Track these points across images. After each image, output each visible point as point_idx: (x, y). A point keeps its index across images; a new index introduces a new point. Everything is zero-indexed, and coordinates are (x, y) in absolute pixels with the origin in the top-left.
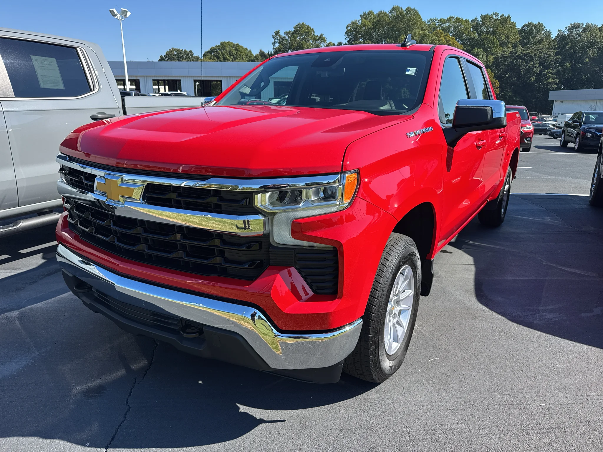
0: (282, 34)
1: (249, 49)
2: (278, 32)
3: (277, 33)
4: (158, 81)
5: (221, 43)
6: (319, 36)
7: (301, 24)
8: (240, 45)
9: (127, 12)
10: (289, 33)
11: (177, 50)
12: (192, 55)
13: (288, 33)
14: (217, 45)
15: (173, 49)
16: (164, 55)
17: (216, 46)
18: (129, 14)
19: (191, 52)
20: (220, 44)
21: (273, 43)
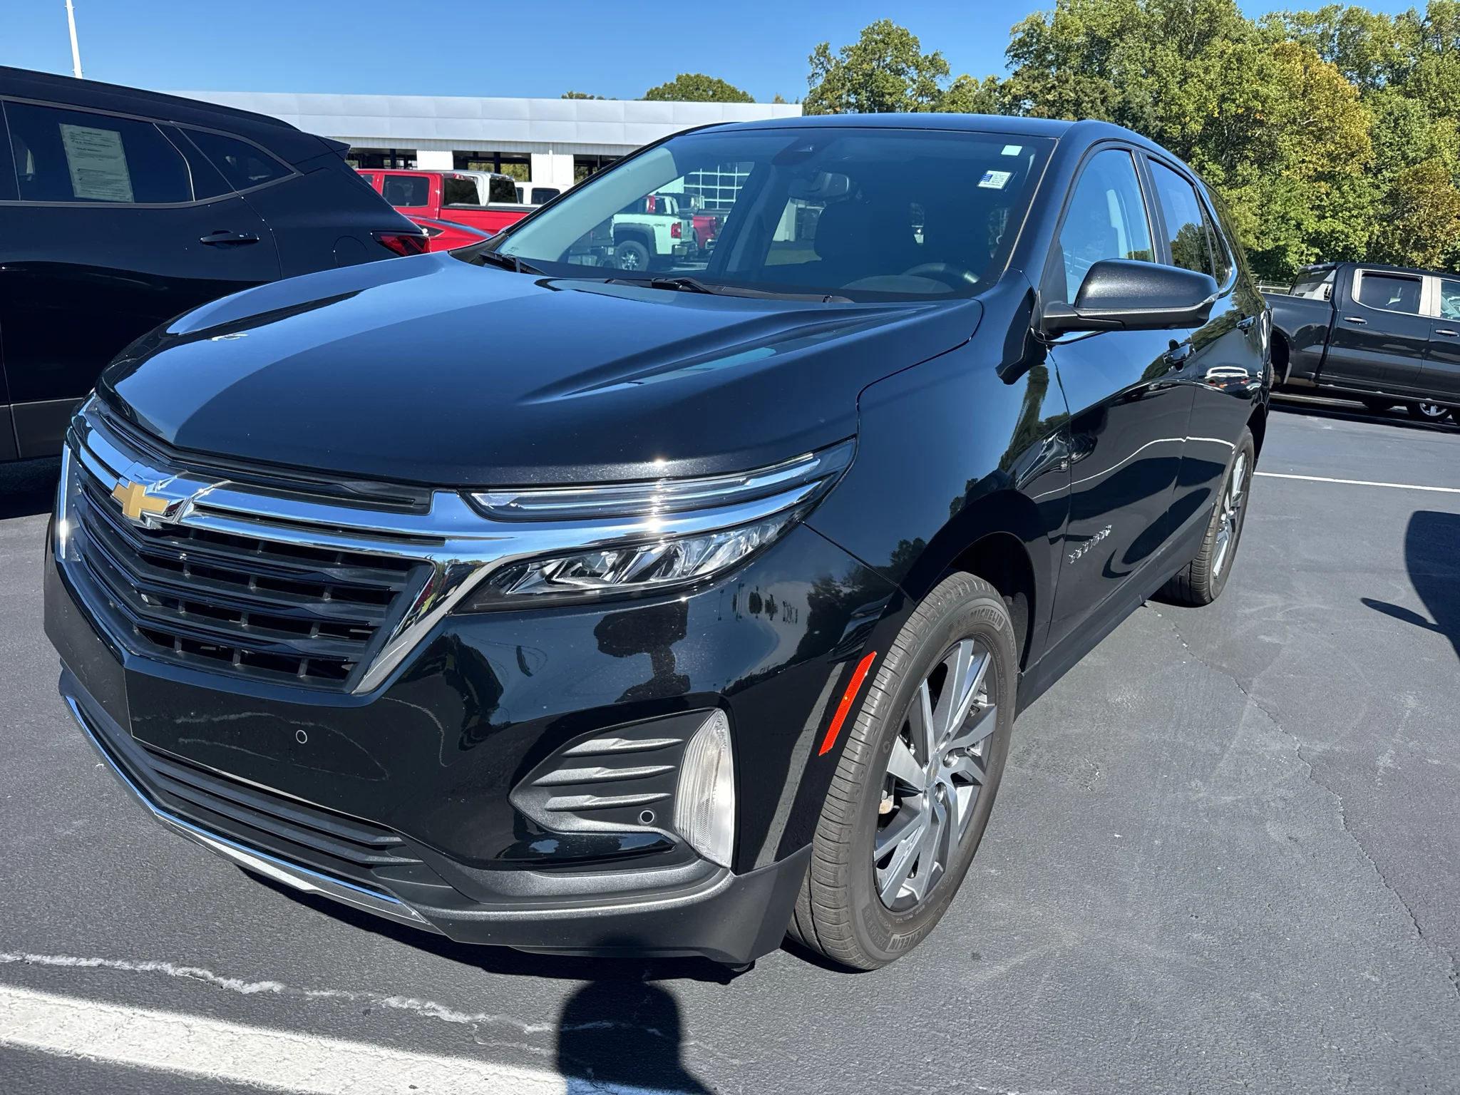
0: (834, 53)
2: (826, 48)
3: (823, 51)
6: (930, 57)
7: (882, 24)
10: (852, 49)
21: (809, 78)
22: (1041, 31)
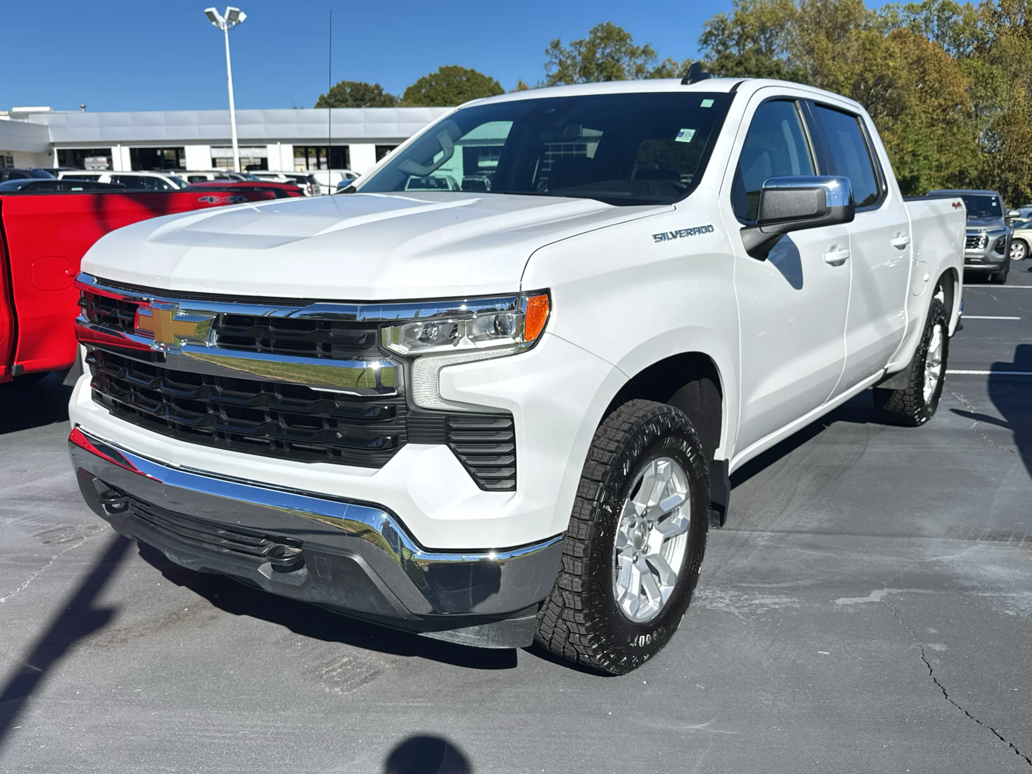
0: (565, 46)
1: (495, 80)
2: (558, 42)
3: (556, 45)
4: (306, 148)
5: (441, 69)
6: (642, 48)
7: (605, 25)
8: (478, 71)
9: (238, 13)
10: (580, 43)
11: (352, 85)
12: (380, 94)
13: (577, 43)
14: (433, 74)
15: (343, 83)
16: (326, 93)
17: (431, 75)
18: (242, 17)
19: (377, 87)
20: (438, 72)
22: (725, 26)
